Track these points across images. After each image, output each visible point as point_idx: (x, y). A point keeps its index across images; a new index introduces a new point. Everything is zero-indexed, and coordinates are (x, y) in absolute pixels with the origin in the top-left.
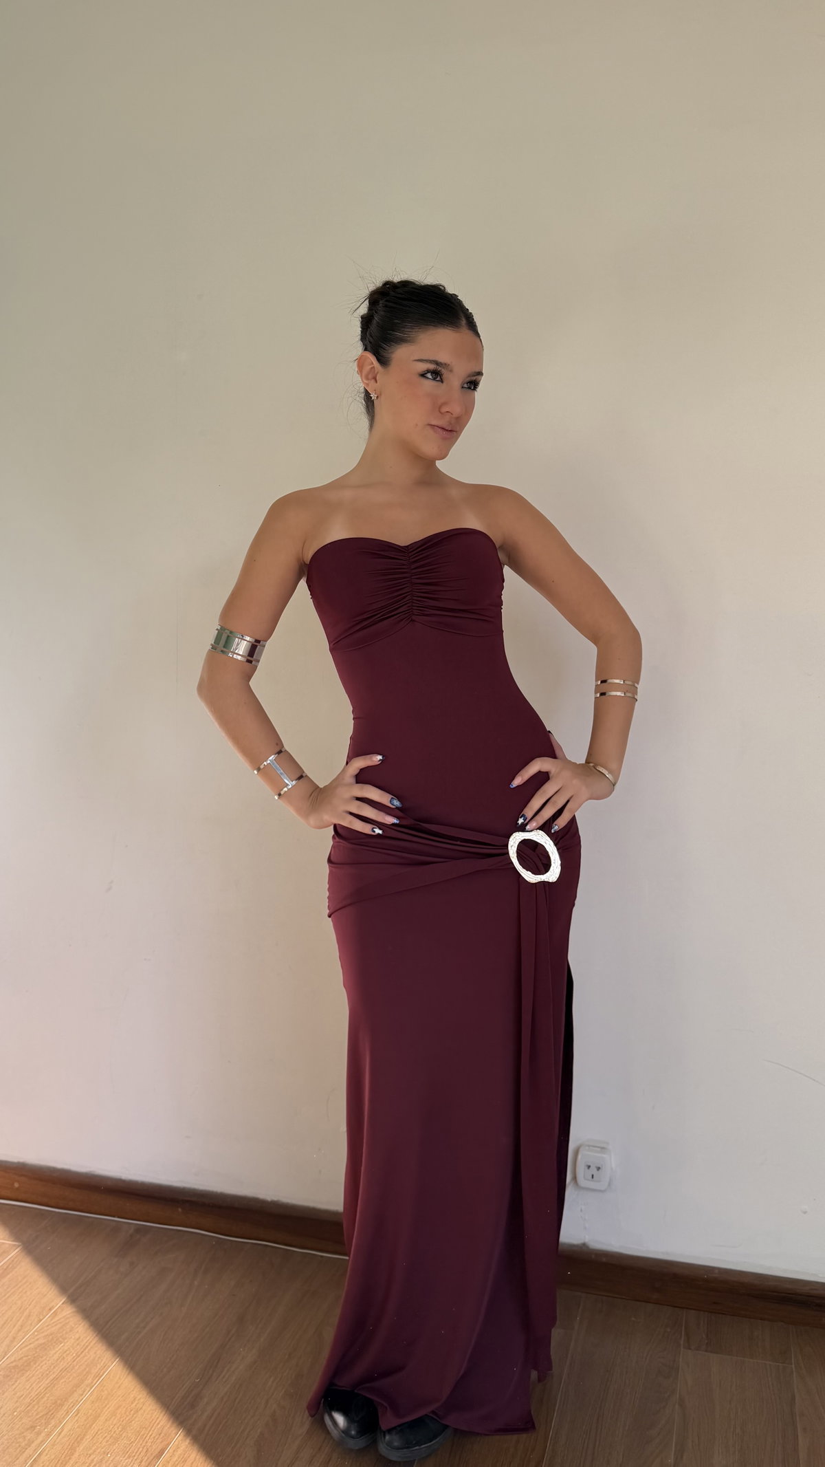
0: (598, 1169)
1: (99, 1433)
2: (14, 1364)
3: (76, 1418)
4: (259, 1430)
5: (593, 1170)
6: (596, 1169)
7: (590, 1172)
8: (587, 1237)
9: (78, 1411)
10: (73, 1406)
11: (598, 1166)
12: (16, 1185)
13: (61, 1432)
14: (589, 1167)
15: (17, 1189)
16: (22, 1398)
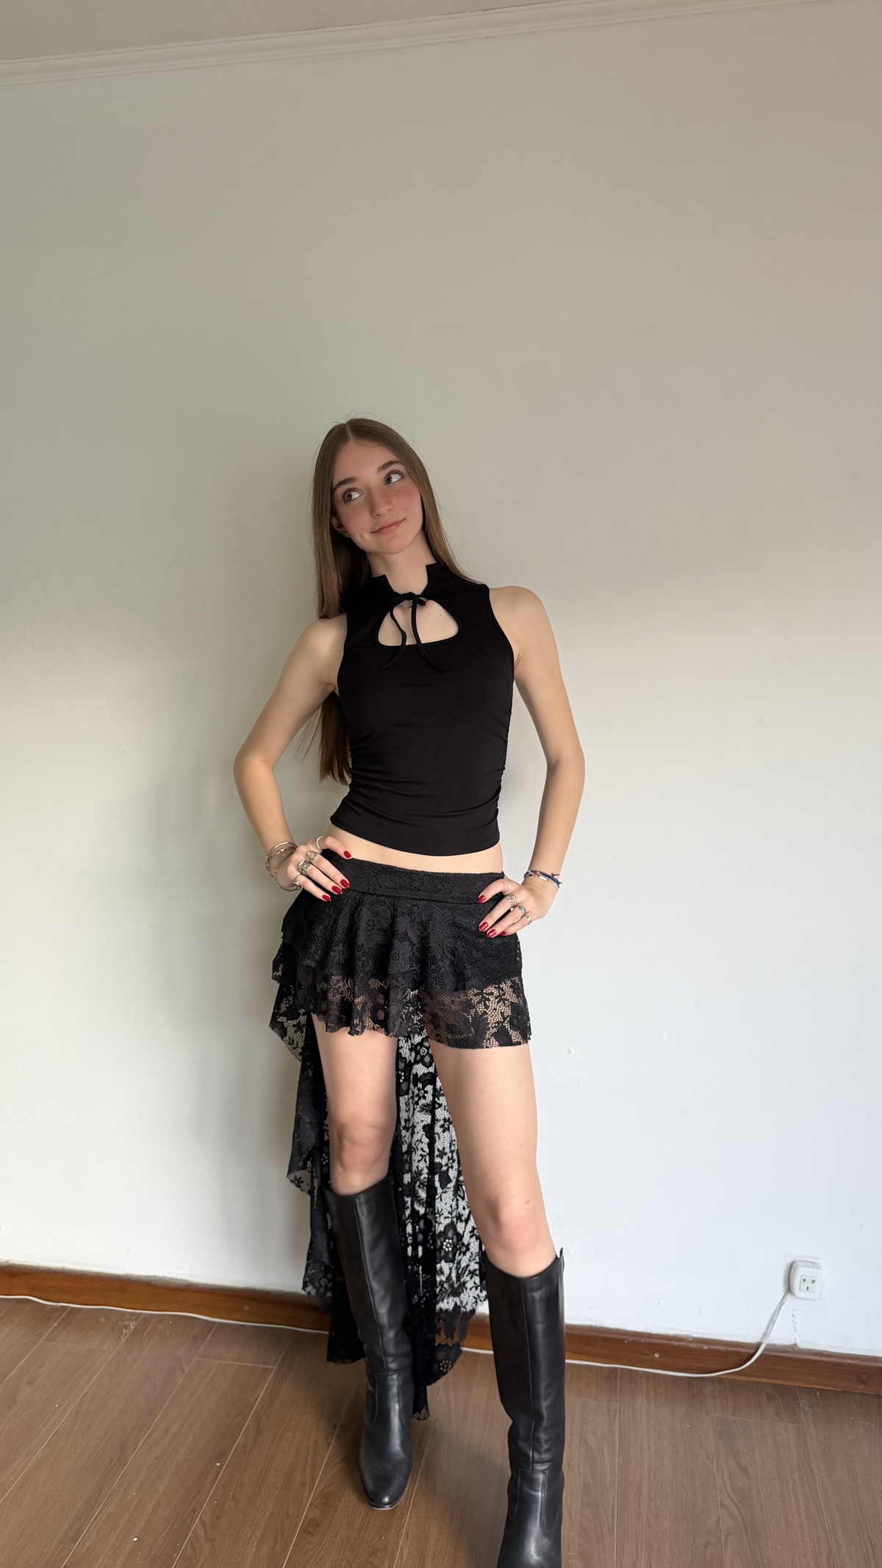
0: (814, 1281)
1: (436, 1554)
2: (325, 1491)
3: (409, 1540)
4: (576, 1541)
5: (808, 1283)
6: (810, 1282)
7: (804, 1286)
8: (797, 1338)
9: (407, 1534)
10: (400, 1530)
11: (814, 1279)
12: (246, 1308)
13: (402, 1557)
14: (805, 1280)
15: (248, 1312)
16: (350, 1525)
